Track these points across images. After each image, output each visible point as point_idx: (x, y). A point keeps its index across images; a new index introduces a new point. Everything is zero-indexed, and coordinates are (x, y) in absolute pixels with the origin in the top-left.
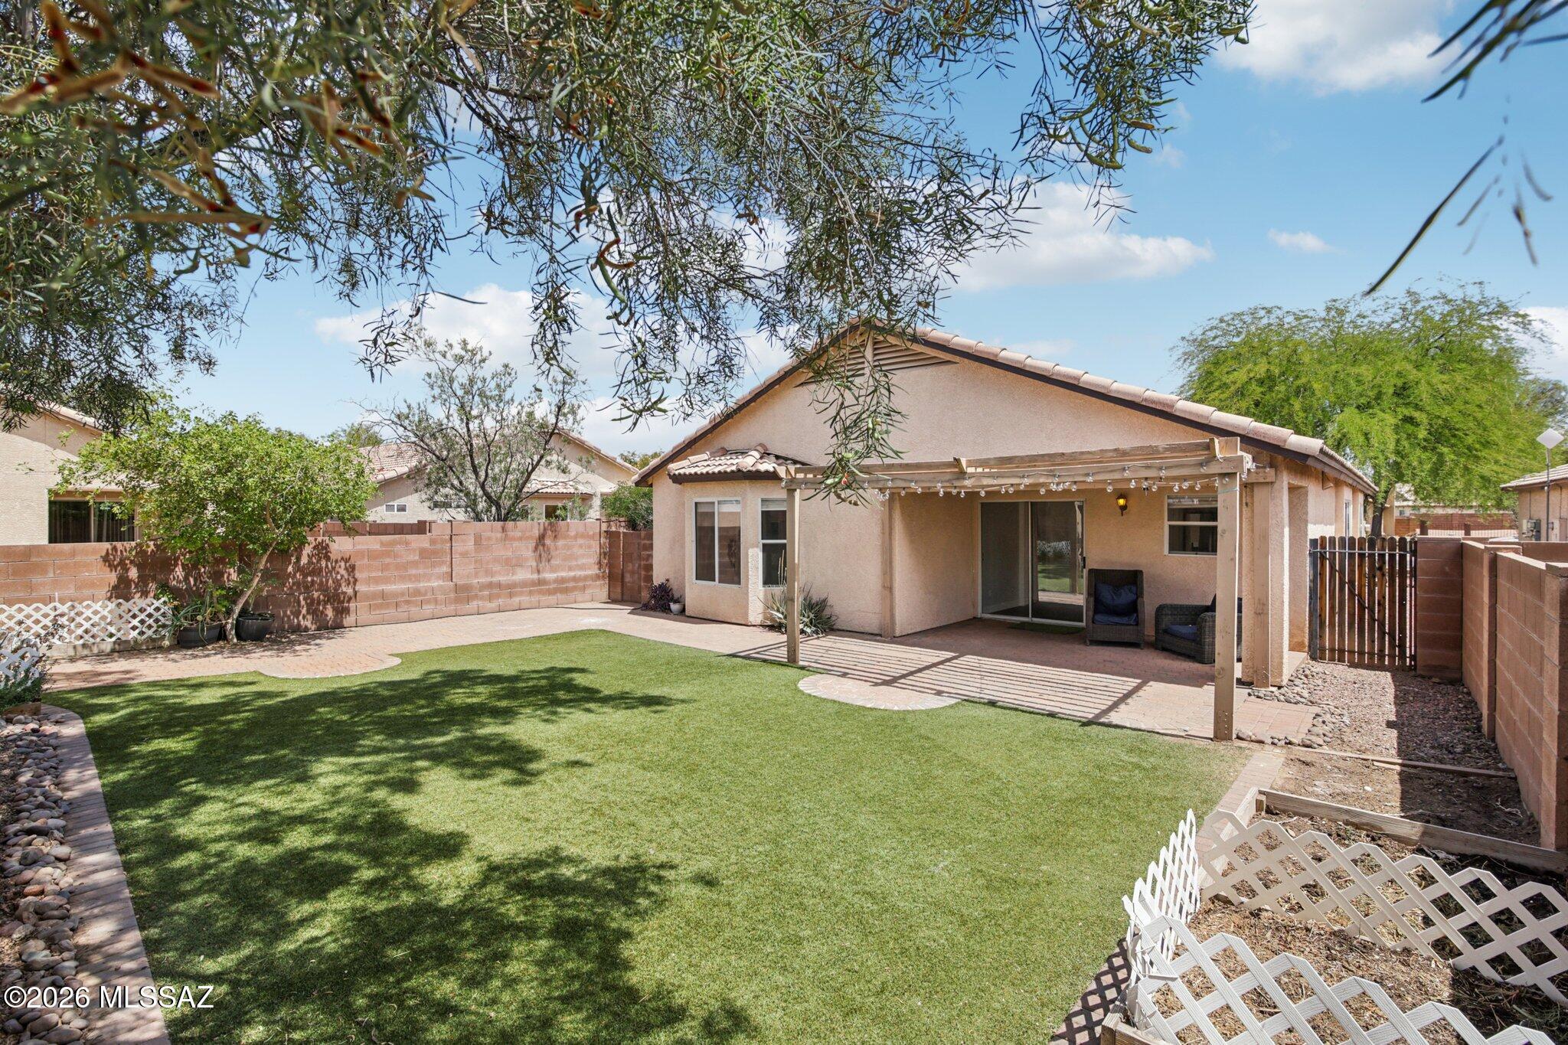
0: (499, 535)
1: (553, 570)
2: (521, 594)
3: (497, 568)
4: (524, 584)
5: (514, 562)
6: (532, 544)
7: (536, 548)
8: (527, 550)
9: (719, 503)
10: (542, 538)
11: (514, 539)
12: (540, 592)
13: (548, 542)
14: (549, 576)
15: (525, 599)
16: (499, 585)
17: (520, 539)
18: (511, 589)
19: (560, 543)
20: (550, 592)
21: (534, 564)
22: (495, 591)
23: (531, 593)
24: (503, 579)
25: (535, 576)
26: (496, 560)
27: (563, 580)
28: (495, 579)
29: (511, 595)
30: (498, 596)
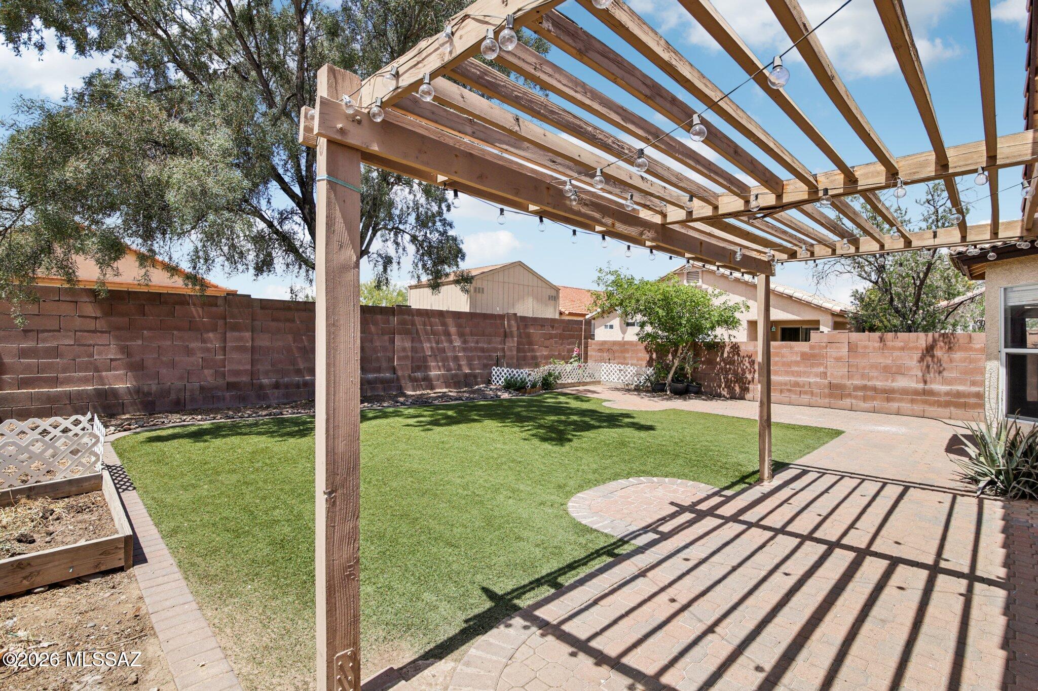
0: (877, 345)
1: (946, 382)
2: (901, 400)
3: (874, 373)
4: (905, 392)
5: (894, 369)
6: (917, 355)
7: (922, 359)
8: (912, 361)
10: (930, 350)
11: (894, 348)
12: (925, 402)
13: (938, 353)
14: (936, 387)
15: (905, 406)
16: (875, 389)
17: (903, 349)
18: (888, 394)
19: (958, 355)
20: (940, 404)
21: (920, 374)
22: (869, 393)
23: (912, 401)
24: (879, 384)
25: (921, 386)
26: (874, 366)
27: (959, 394)
28: (870, 383)
29: (888, 400)
30: (873, 399)
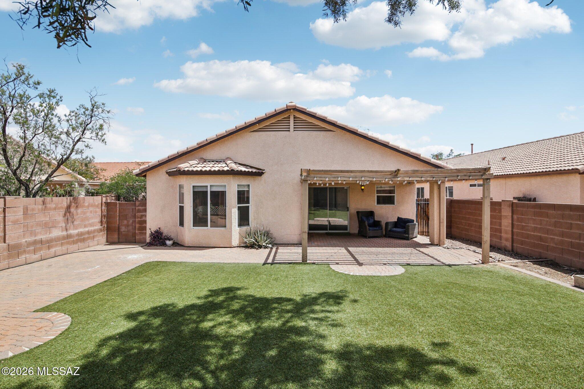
0: (40, 207)
1: (76, 228)
2: (56, 246)
3: (38, 230)
4: (58, 239)
5: (50, 225)
6: (62, 212)
7: (65, 215)
8: (59, 217)
9: (211, 186)
10: (69, 207)
11: (50, 209)
12: (68, 243)
13: (72, 210)
14: (73, 232)
15: (58, 249)
16: (41, 242)
17: (55, 209)
18: (49, 243)
19: (80, 211)
20: (74, 242)
21: (64, 225)
22: (39, 246)
23: (62, 244)
24: (43, 237)
25: (65, 233)
26: (38, 224)
27: (82, 234)
28: (38, 238)
29: (49, 248)
30: (40, 249)
